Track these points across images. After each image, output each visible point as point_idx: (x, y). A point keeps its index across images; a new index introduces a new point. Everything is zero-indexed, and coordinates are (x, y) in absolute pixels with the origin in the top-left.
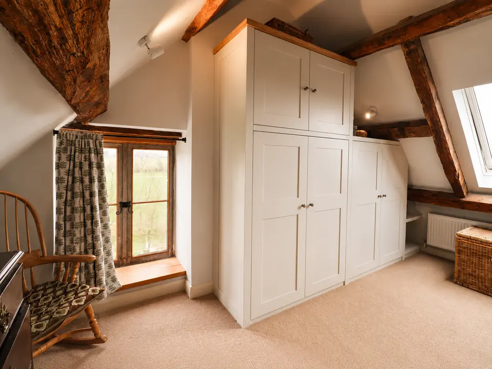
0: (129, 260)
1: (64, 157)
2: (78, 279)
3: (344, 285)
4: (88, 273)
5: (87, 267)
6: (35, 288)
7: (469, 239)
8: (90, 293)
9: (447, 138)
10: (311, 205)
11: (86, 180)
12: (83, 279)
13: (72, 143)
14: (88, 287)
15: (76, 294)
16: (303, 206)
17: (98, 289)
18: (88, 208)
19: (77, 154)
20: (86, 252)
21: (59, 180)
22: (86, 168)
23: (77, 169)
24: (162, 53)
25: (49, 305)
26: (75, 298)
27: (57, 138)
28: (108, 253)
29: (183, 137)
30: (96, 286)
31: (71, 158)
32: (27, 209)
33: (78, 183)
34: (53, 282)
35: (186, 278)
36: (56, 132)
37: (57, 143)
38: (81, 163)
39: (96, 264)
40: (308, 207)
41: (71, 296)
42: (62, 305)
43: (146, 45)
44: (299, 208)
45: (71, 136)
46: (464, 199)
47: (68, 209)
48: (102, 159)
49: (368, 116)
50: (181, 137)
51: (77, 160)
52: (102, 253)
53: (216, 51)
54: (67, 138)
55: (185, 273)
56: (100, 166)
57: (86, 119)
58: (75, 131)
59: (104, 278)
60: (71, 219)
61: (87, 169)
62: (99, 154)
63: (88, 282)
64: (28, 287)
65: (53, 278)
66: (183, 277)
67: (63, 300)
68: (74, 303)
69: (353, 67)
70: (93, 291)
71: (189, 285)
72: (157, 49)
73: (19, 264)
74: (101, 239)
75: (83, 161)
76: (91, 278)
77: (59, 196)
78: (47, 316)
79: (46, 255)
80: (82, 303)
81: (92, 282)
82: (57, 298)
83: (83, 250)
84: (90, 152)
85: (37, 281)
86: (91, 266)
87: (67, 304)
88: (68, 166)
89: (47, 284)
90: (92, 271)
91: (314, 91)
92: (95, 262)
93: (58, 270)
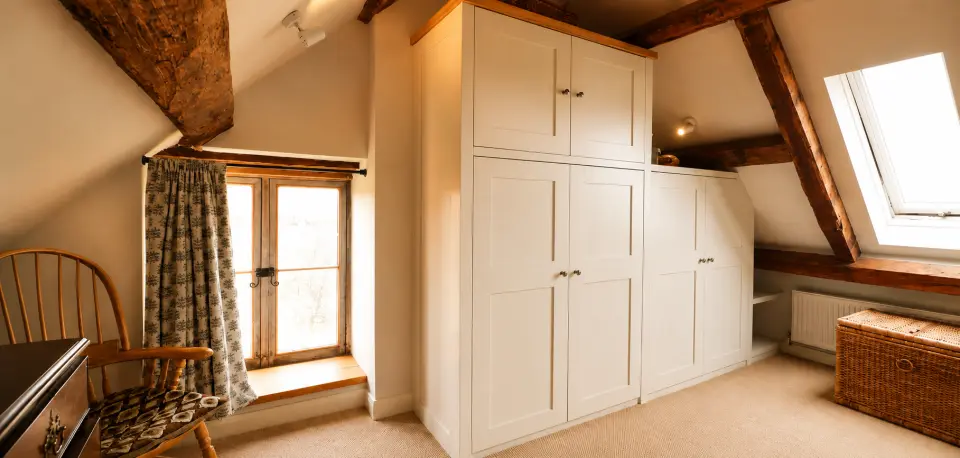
0: (271, 360)
1: (159, 199)
2: (183, 385)
3: (639, 403)
4: (199, 377)
5: (198, 366)
6: (110, 397)
7: (859, 329)
8: (203, 404)
9: (820, 164)
10: (578, 273)
11: (197, 232)
12: (192, 386)
13: (172, 176)
14: (200, 396)
15: (179, 406)
16: (563, 274)
17: (216, 399)
18: (200, 276)
19: (181, 193)
20: (197, 343)
21: (151, 234)
22: (197, 213)
23: (182, 216)
24: (323, 36)
25: (133, 422)
26: (176, 412)
27: (149, 168)
28: (235, 347)
29: (362, 168)
30: (214, 395)
31: (172, 199)
32: (96, 277)
33: (183, 239)
34: (142, 388)
35: (367, 387)
36: (145, 160)
37: (148, 176)
38: (188, 207)
39: (214, 363)
40: (571, 275)
41: (171, 410)
42: (156, 421)
43: (296, 24)
44: (556, 276)
45: (171, 165)
46: (852, 265)
47: (166, 276)
48: (223, 201)
49: (681, 132)
50: (358, 167)
51: (181, 204)
52: (225, 345)
53: (415, 39)
54: (163, 167)
55: (365, 380)
56: (221, 211)
57: (197, 141)
58: (178, 160)
59: (228, 386)
60: (172, 292)
61: (199, 215)
62: (219, 193)
63: (200, 389)
64: (98, 396)
65: (141, 382)
66: (363, 384)
67: (156, 416)
68: (175, 419)
69: (650, 61)
70: (209, 402)
71: (372, 398)
72: (314, 31)
73: (82, 357)
74: (223, 324)
75: (191, 205)
76: (206, 384)
77: (151, 256)
78: (130, 439)
79: (128, 346)
80: (188, 420)
81: (208, 389)
82: (145, 414)
83: (191, 339)
84: (203, 190)
85: (113, 388)
86: (206, 364)
87: (163, 421)
88: (166, 212)
89: (129, 391)
90: (206, 373)
91: (580, 94)
92: (212, 359)
93: (149, 369)
